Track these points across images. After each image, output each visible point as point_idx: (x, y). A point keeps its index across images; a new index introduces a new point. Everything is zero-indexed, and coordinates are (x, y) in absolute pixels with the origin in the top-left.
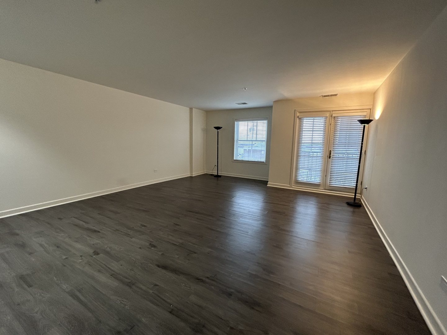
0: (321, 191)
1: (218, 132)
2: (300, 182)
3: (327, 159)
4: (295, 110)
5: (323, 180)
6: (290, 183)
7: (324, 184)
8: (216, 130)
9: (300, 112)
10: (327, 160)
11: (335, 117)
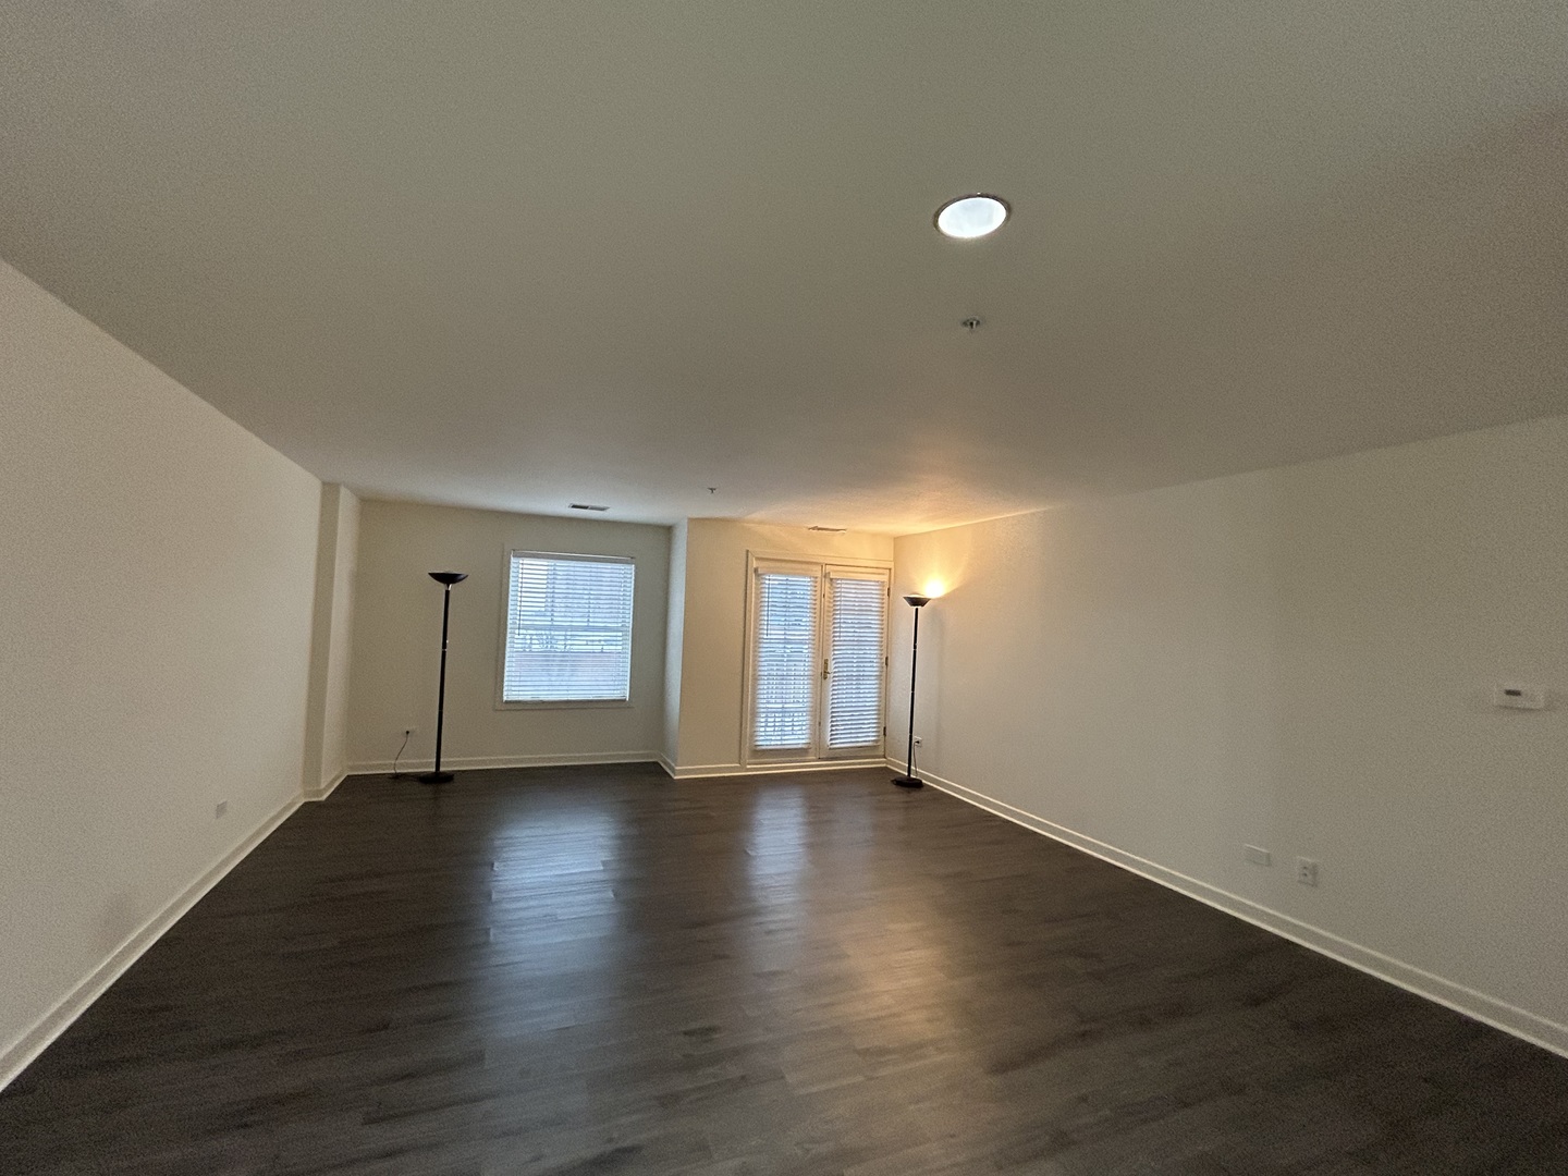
0: (812, 765)
1: (447, 593)
2: (764, 750)
3: (819, 680)
4: (748, 551)
5: (813, 734)
6: (740, 758)
7: (816, 747)
8: (442, 587)
9: (757, 559)
10: (819, 683)
11: (831, 579)
